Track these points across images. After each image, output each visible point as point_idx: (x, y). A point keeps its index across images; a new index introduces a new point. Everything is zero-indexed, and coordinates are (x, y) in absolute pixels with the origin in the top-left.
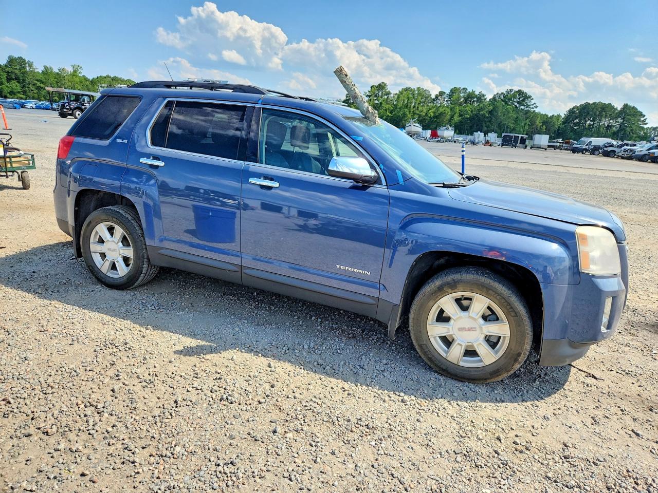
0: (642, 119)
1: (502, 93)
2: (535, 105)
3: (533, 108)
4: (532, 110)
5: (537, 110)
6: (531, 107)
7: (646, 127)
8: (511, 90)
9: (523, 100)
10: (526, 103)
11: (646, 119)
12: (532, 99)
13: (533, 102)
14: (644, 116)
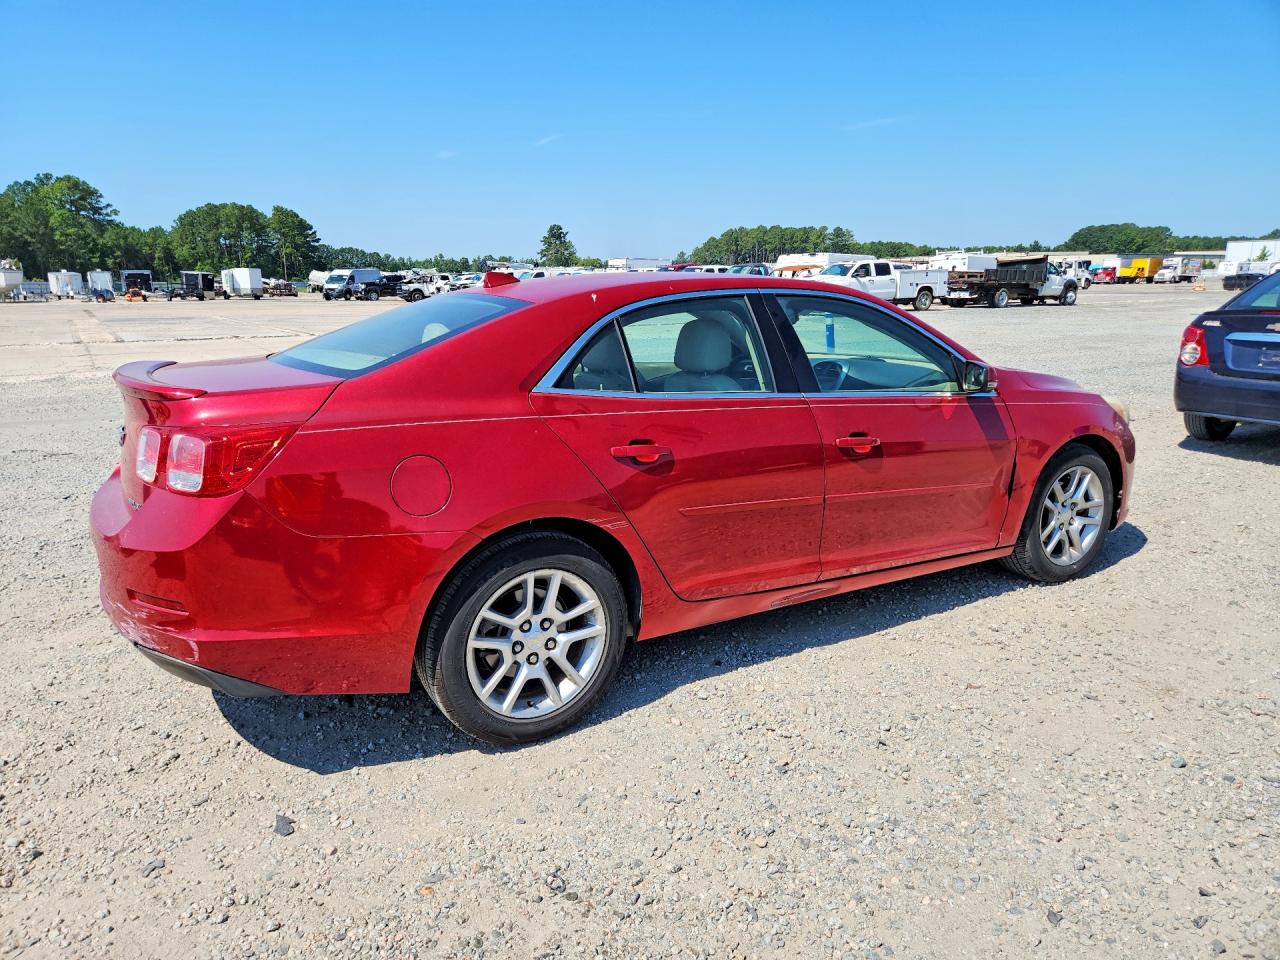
0: (310, 232)
1: (28, 183)
2: (109, 210)
3: (107, 215)
4: (109, 218)
5: (117, 219)
6: (104, 212)
7: (317, 244)
8: (48, 177)
9: (82, 198)
10: (90, 204)
11: (314, 233)
12: (101, 196)
13: (103, 202)
14: (311, 228)
